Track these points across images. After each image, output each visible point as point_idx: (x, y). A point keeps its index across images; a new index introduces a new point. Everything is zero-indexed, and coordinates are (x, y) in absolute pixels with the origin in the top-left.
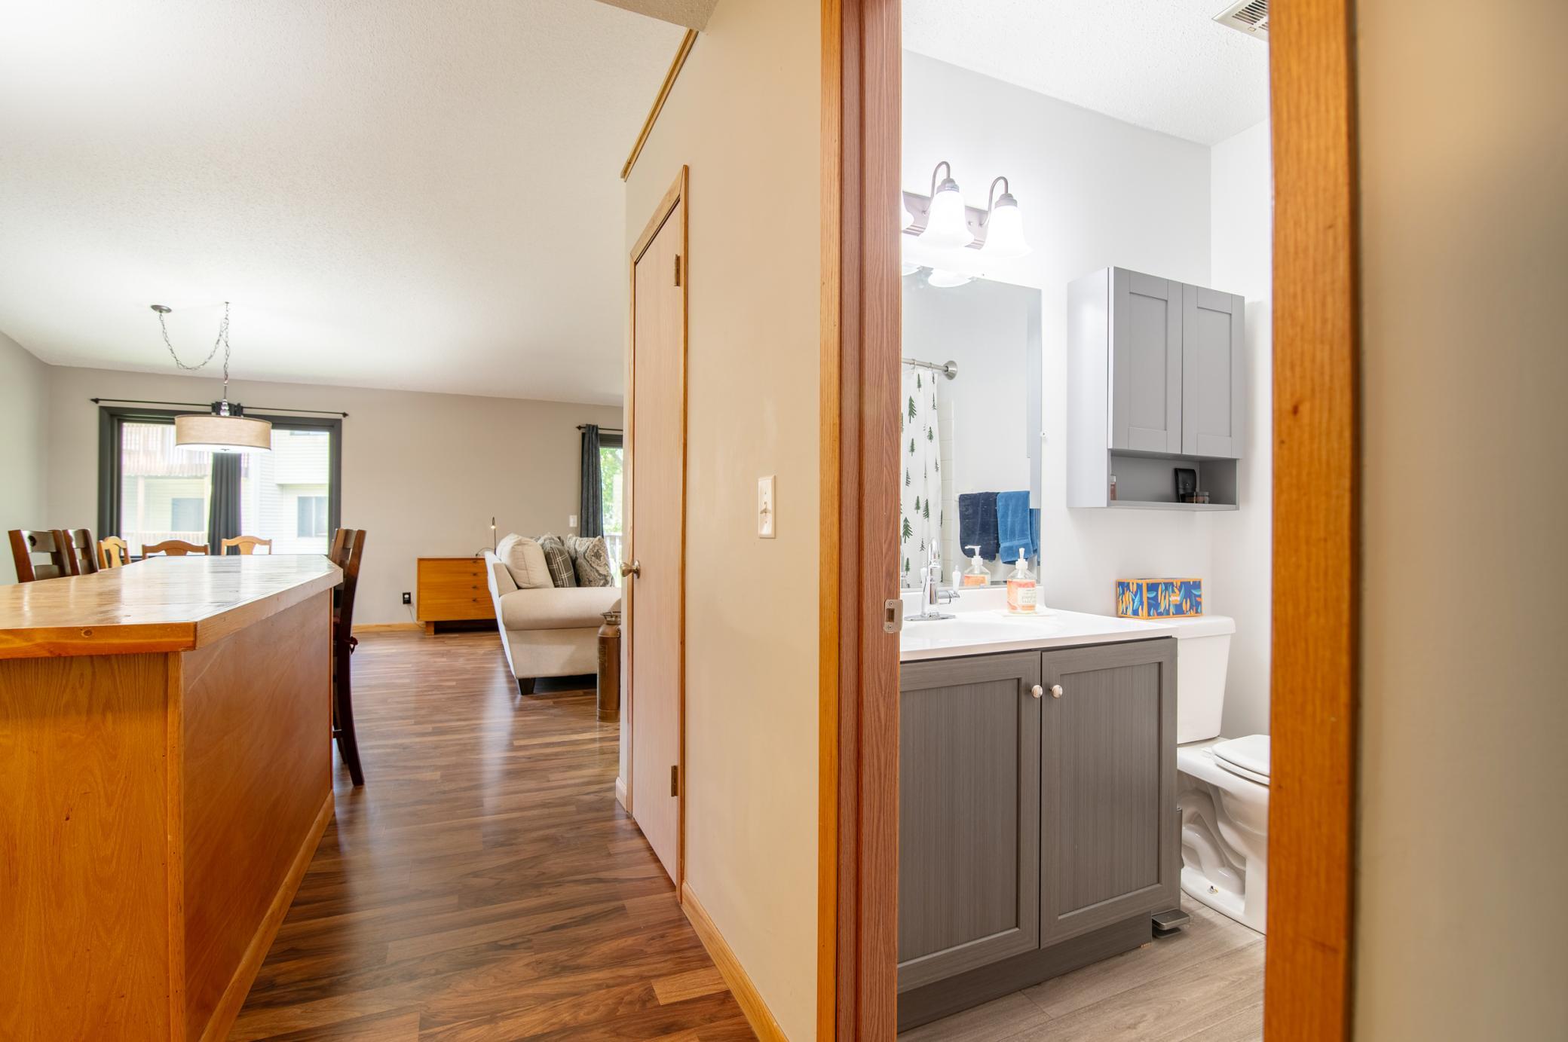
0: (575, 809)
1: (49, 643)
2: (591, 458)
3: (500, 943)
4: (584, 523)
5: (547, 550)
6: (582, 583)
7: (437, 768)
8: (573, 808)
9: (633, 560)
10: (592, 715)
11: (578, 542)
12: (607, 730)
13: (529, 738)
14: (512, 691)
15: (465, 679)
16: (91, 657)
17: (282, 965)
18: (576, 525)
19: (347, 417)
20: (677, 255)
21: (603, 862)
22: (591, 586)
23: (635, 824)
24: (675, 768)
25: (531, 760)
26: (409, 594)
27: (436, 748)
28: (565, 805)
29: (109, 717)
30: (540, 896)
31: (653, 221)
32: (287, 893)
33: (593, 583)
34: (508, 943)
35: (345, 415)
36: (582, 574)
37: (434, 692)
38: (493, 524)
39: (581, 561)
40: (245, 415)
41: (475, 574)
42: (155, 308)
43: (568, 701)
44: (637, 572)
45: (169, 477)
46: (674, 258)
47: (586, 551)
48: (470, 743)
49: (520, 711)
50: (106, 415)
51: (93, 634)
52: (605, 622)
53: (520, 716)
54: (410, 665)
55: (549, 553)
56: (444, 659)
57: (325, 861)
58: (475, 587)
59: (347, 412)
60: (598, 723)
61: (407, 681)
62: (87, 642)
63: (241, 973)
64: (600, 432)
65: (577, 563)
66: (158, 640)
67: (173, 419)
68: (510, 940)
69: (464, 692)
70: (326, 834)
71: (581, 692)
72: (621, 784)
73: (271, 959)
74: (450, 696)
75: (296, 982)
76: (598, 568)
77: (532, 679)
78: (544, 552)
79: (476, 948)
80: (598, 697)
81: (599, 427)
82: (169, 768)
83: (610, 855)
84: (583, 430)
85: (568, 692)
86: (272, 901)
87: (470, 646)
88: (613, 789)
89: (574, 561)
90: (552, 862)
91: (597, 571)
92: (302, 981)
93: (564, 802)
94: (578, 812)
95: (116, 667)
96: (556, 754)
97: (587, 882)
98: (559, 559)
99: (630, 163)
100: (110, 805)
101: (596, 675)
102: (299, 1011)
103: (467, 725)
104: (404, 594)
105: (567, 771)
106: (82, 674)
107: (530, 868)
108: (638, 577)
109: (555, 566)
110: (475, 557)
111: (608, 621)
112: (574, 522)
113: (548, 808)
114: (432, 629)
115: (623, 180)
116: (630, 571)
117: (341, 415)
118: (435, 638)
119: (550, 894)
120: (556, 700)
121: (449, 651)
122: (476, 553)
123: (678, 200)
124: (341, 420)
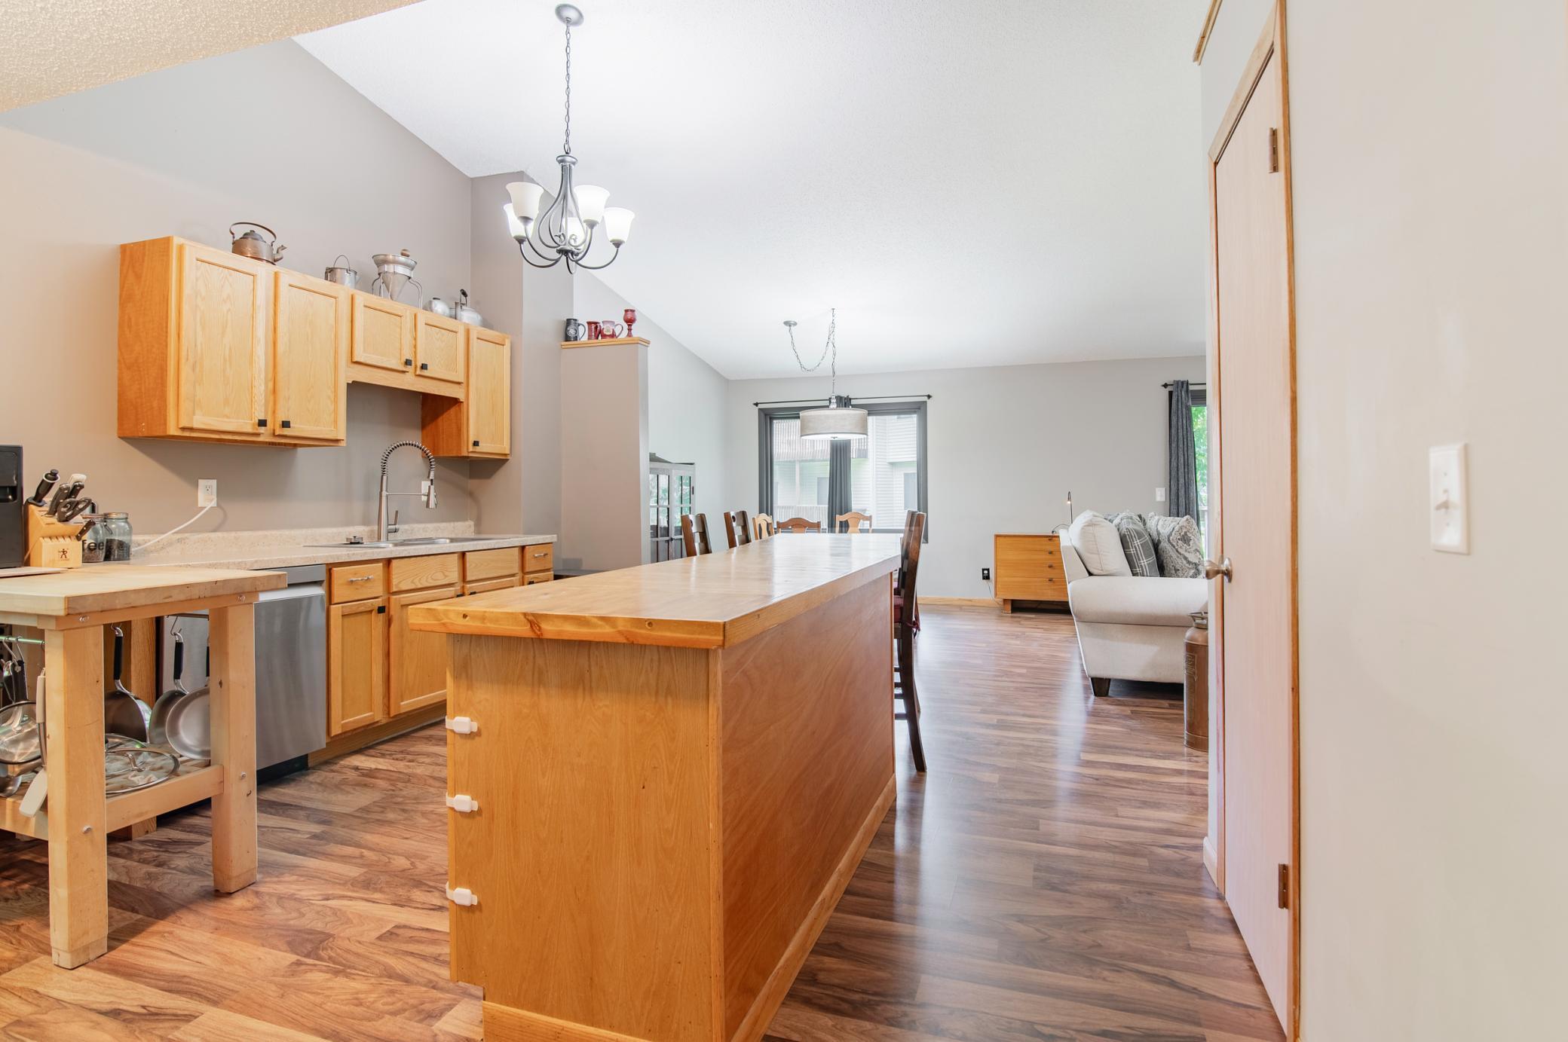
0: (1147, 864)
1: (627, 631)
2: (1180, 420)
3: (1039, 1028)
4: (1173, 497)
5: (1123, 532)
6: (1166, 572)
7: (996, 768)
8: (1143, 862)
9: (1222, 556)
10: (1176, 737)
11: (1161, 523)
12: (1197, 762)
13: (1098, 752)
14: (1086, 688)
15: (1036, 668)
16: (658, 646)
17: (826, 959)
18: (1163, 499)
19: (931, 399)
20: (1272, 129)
21: (1178, 956)
22: (1178, 577)
23: (1228, 910)
24: (1284, 869)
25: (1098, 782)
26: (988, 570)
27: (998, 744)
28: (1134, 854)
29: (670, 700)
30: (1091, 977)
31: (1237, 96)
32: (839, 880)
33: (1180, 574)
34: (1047, 1031)
35: (929, 397)
36: (1167, 561)
37: (1003, 679)
38: (1069, 499)
39: (1164, 545)
40: (854, 406)
41: (1051, 553)
42: (786, 323)
43: (1148, 713)
44: (1228, 574)
45: (812, 461)
46: (1268, 133)
47: (1171, 534)
48: (1033, 746)
49: (1094, 715)
50: (763, 415)
51: (653, 626)
52: (1194, 625)
53: (1091, 723)
54: (984, 645)
55: (1125, 536)
56: (1018, 642)
57: (879, 851)
58: (1050, 567)
59: (931, 395)
60: (1186, 749)
61: (979, 662)
62: (648, 632)
63: (787, 960)
64: (1191, 388)
65: (1160, 547)
66: (697, 636)
67: (799, 414)
68: (1049, 1029)
69: (1033, 683)
70: (885, 821)
71: (1165, 703)
72: (1210, 845)
73: (821, 949)
74: (1019, 685)
75: (833, 985)
76: (1187, 555)
77: (1106, 679)
78: (1120, 534)
79: (1010, 1023)
80: (1185, 713)
81: (1190, 382)
82: (710, 759)
83: (1189, 948)
84: (1170, 388)
85: (1150, 701)
86: (823, 887)
87: (1045, 630)
88: (1199, 848)
89: (1156, 546)
90: (1109, 932)
91: (1186, 558)
92: (839, 986)
93: (1133, 850)
94: (1151, 871)
95: (674, 656)
96: (1129, 781)
97: (1155, 979)
98: (1137, 543)
99: (1203, 37)
100: (671, 782)
101: (1183, 685)
102: (830, 1023)
103: (1032, 724)
104: (983, 570)
105: (1139, 807)
106: (652, 659)
107: (1085, 932)
108: (1230, 580)
109: (1132, 551)
110: (1051, 534)
111: (1198, 624)
112: (1161, 496)
113: (1114, 853)
114: (1009, 607)
115: (1196, 63)
116: (1218, 572)
117: (926, 397)
118: (1012, 617)
119: (1104, 979)
120: (1135, 709)
121: (1024, 633)
122: (1052, 530)
123: (1271, 52)
124: (926, 402)
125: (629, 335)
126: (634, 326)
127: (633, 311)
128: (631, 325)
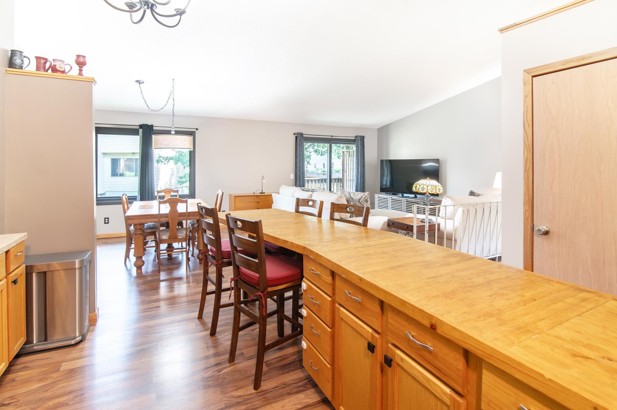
2: (300, 148)
18: (293, 178)
19: (198, 130)
35: (197, 129)
41: (258, 202)
42: (137, 81)
59: (198, 128)
64: (304, 136)
81: (304, 134)
84: (296, 135)
117: (195, 129)
124: (195, 132)
125: (80, 74)
126: (84, 68)
127: (84, 57)
128: (82, 67)
